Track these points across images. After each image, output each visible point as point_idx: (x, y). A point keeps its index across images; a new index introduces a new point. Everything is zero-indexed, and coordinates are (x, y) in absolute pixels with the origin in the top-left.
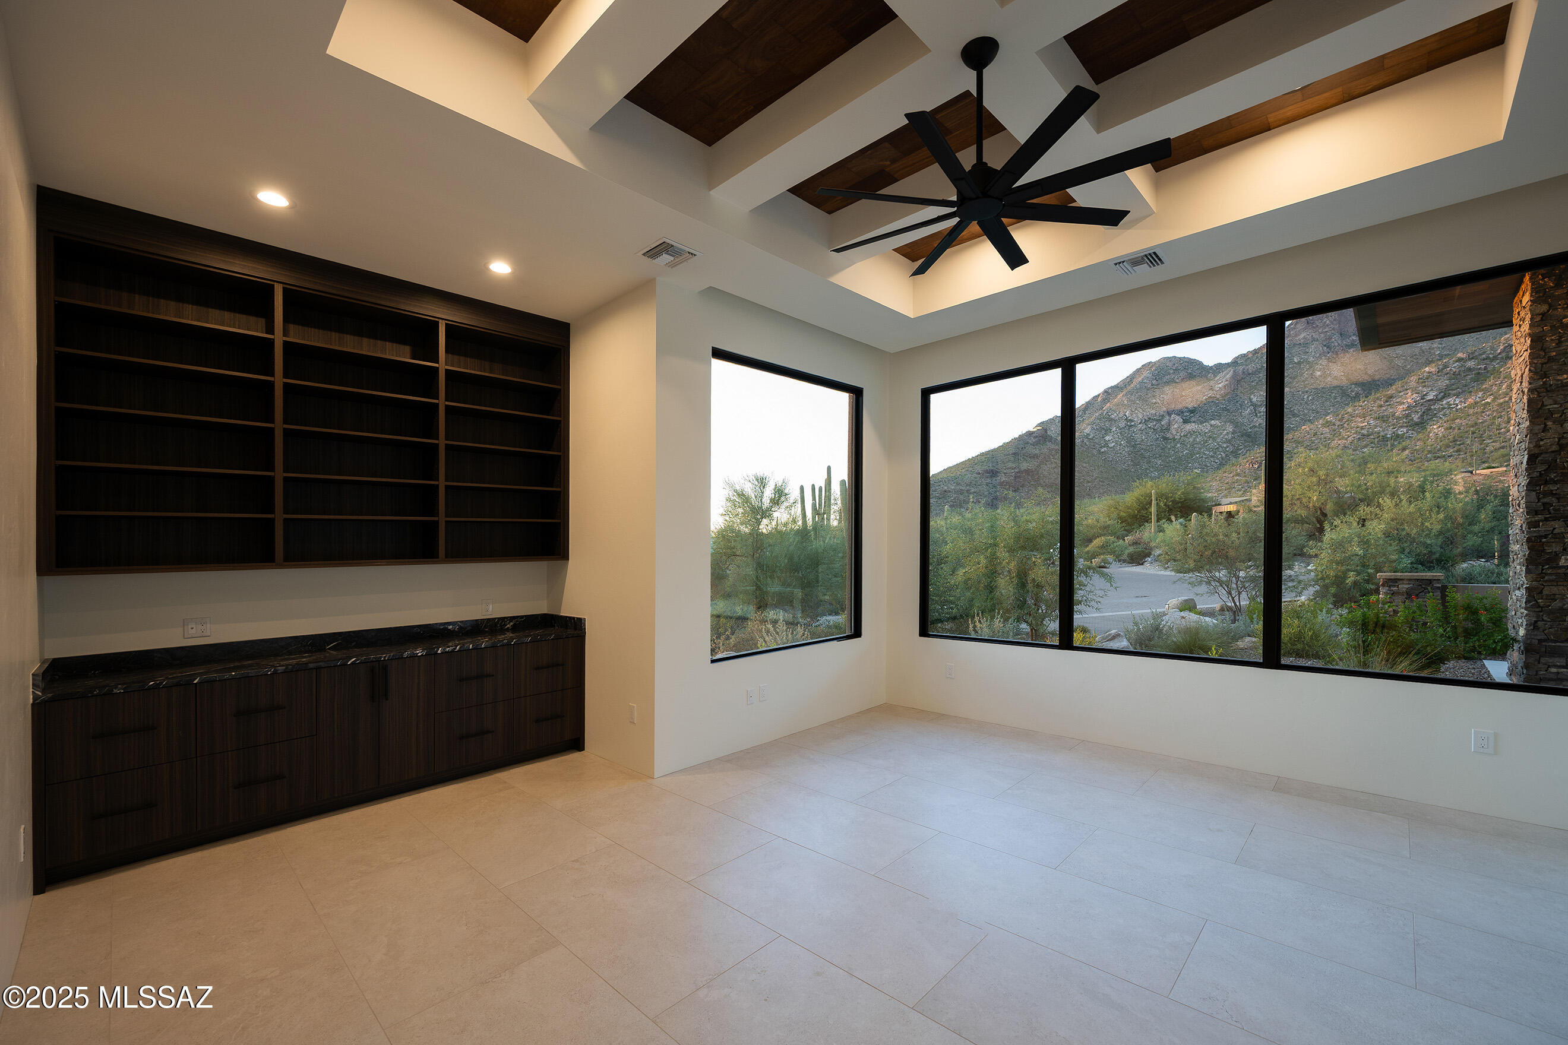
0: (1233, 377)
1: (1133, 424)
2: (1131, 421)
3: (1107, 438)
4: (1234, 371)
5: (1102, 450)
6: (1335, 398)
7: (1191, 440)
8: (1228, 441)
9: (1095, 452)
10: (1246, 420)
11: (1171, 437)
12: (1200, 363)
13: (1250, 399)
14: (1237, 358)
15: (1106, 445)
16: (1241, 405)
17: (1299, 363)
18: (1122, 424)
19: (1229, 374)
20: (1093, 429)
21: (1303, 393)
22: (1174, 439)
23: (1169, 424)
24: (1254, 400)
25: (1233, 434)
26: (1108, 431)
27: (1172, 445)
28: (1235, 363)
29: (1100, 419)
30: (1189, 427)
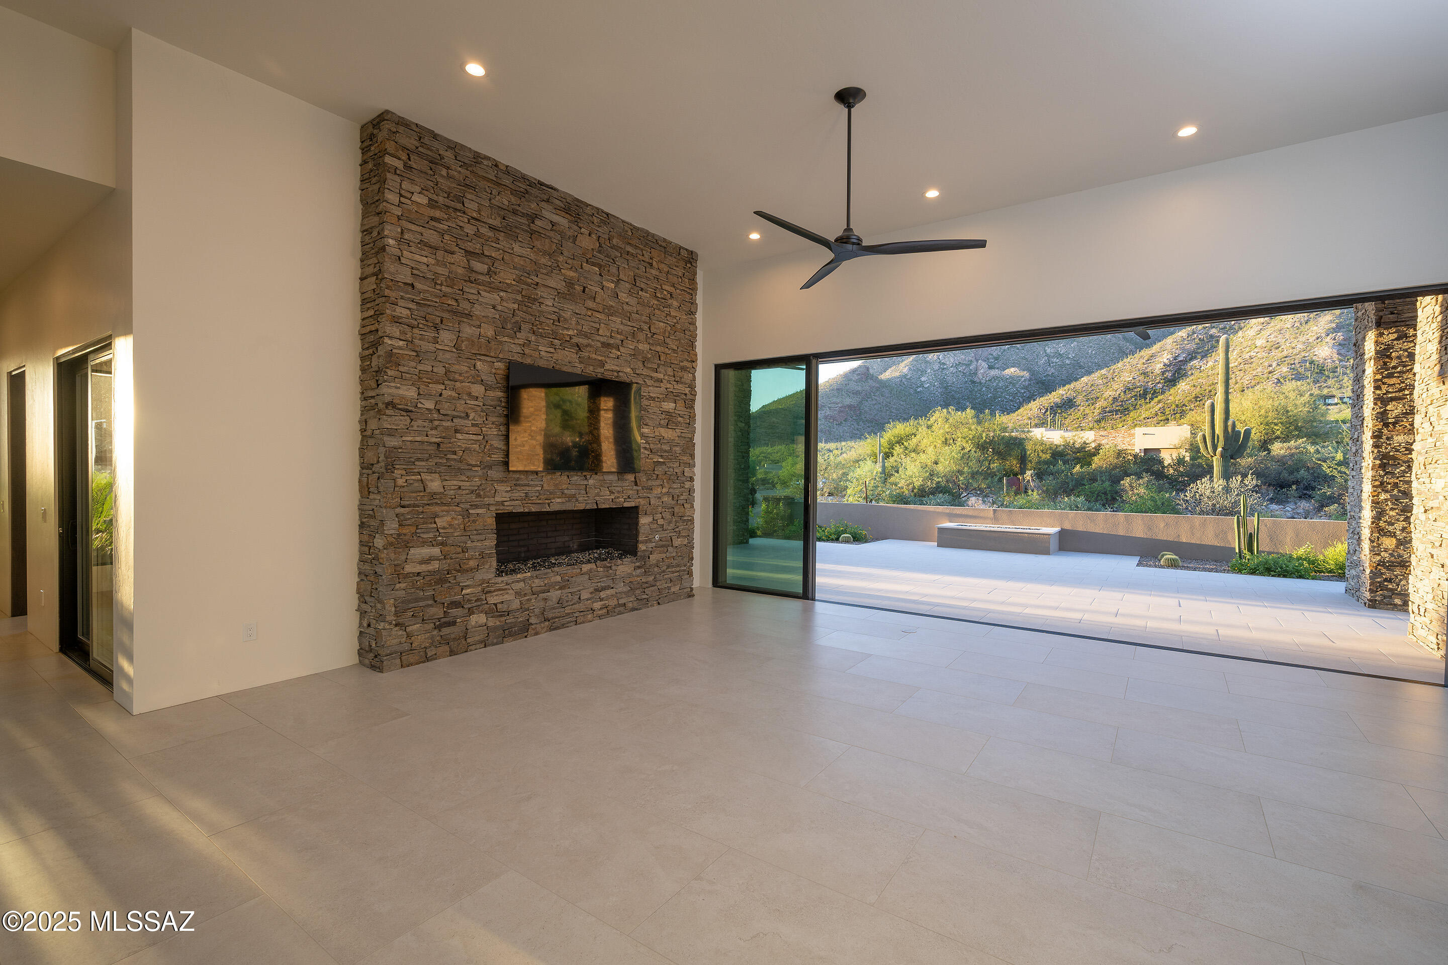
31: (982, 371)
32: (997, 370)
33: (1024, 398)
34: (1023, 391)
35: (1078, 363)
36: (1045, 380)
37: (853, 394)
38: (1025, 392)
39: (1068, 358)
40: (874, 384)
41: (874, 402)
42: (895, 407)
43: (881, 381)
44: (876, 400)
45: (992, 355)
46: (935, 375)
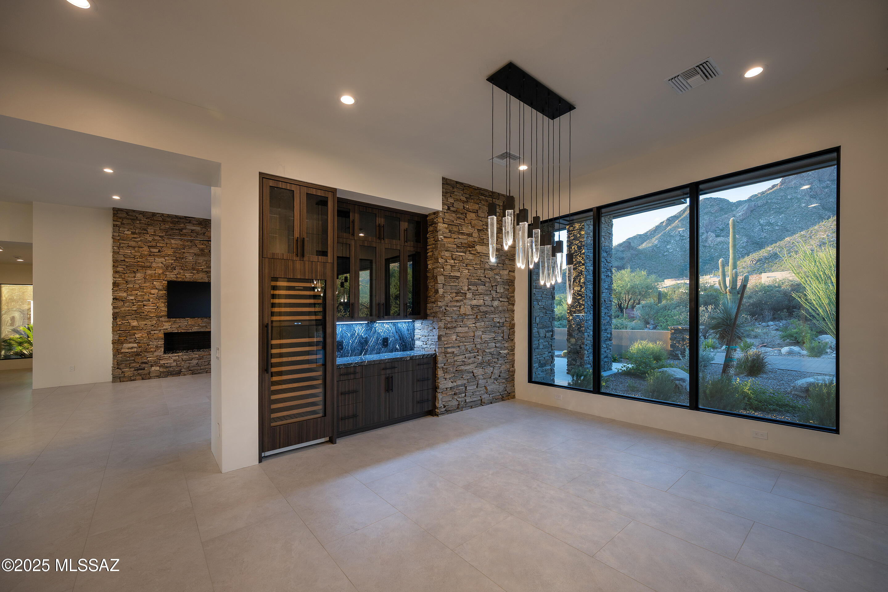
0: (747, 209)
1: (684, 238)
2: (683, 236)
3: (668, 247)
4: (749, 205)
5: (665, 254)
6: (814, 219)
7: (720, 247)
8: (743, 247)
9: (660, 255)
10: (756, 234)
11: (708, 245)
12: (728, 201)
13: (759, 222)
14: (751, 197)
15: (668, 251)
16: (753, 226)
17: (791, 199)
18: (677, 239)
19: (746, 207)
20: (659, 241)
21: (793, 217)
22: (710, 247)
23: (707, 238)
24: (762, 222)
25: (746, 243)
26: (668, 242)
27: (709, 250)
28: (750, 200)
29: (664, 236)
30: (719, 239)
31: (711, 239)
32: (722, 238)
33: (742, 254)
34: (741, 250)
35: (785, 228)
36: (759, 241)
37: (620, 259)
38: (743, 251)
39: (778, 225)
40: (634, 252)
41: (634, 264)
42: (648, 265)
43: (639, 250)
44: (635, 262)
45: (718, 228)
46: (677, 244)
